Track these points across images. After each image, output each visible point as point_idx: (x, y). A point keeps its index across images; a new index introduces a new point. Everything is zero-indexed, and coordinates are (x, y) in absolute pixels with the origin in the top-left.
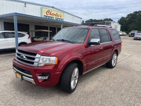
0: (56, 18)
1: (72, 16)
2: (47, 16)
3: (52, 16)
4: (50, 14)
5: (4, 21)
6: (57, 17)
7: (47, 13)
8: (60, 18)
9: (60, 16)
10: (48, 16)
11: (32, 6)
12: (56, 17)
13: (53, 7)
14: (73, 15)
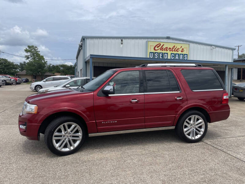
0: (171, 54)
1: (209, 47)
2: (155, 53)
3: (164, 52)
4: (162, 49)
5: (94, 65)
6: (174, 52)
7: (156, 48)
8: (180, 52)
9: (181, 49)
10: (158, 53)
11: (133, 41)
12: (171, 52)
13: (168, 38)
14: (211, 45)
